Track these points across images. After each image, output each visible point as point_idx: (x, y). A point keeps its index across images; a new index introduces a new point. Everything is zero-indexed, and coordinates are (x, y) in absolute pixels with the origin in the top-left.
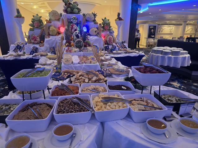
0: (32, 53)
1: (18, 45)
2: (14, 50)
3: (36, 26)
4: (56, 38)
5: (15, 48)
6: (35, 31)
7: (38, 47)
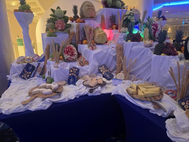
0: (71, 80)
1: (28, 65)
2: (21, 75)
3: (59, 28)
4: (108, 49)
5: (23, 71)
6: (58, 36)
7: (78, 67)
